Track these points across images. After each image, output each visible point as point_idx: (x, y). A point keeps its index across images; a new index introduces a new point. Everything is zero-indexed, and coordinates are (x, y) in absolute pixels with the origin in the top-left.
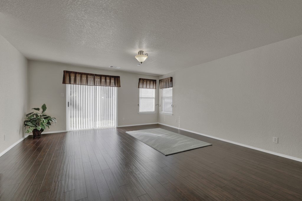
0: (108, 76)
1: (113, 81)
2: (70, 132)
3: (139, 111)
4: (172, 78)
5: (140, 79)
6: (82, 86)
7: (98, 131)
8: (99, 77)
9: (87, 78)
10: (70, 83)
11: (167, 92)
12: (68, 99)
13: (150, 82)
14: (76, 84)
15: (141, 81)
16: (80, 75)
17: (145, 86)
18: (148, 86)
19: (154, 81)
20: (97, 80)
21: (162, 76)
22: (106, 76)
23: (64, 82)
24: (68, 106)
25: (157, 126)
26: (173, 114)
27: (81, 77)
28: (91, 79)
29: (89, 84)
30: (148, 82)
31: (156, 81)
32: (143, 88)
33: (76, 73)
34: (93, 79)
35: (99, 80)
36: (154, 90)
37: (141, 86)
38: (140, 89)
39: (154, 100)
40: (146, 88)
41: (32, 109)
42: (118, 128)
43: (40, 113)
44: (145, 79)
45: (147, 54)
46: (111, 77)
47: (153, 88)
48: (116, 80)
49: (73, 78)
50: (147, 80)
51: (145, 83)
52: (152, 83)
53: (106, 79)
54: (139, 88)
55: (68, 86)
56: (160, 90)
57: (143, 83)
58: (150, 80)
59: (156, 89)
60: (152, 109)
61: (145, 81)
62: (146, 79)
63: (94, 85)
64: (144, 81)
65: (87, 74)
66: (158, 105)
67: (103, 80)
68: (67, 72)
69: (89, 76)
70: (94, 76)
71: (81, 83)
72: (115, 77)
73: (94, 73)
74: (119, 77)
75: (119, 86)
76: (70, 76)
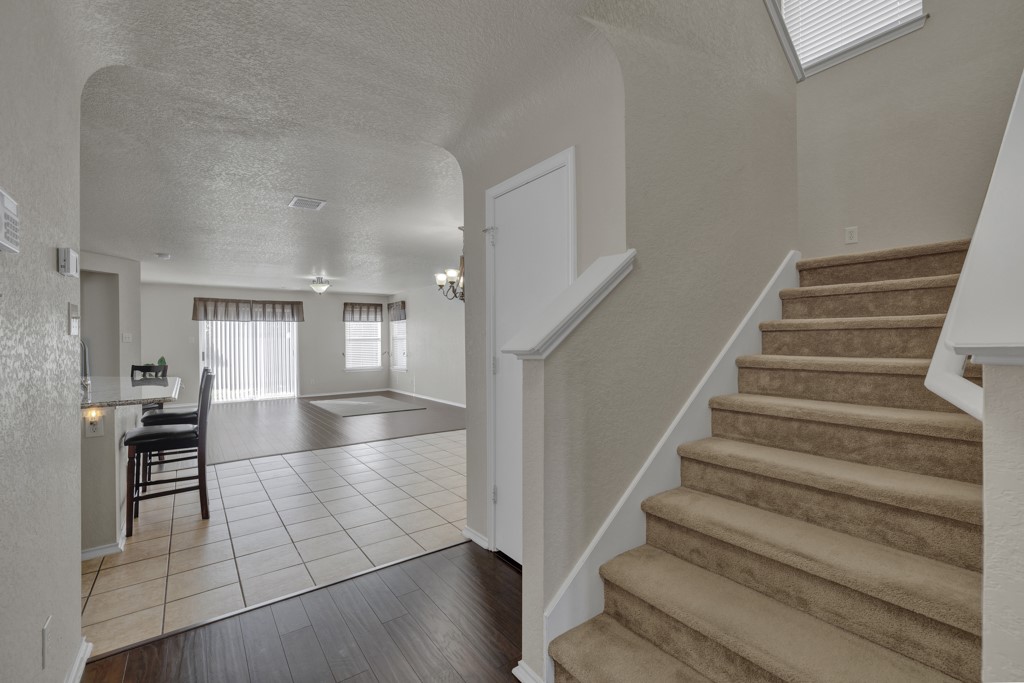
0: (279, 303)
1: (288, 310)
3: (345, 364)
4: (403, 303)
5: (346, 304)
6: (228, 323)
8: (262, 305)
9: (237, 308)
10: (206, 318)
11: (399, 328)
12: (202, 348)
13: (369, 309)
14: (217, 320)
15: (349, 308)
16: (224, 304)
17: (357, 316)
18: (364, 316)
19: (378, 307)
20: (258, 309)
21: (393, 296)
22: (274, 303)
23: (195, 317)
24: (203, 359)
25: (389, 394)
26: (407, 370)
27: (226, 306)
28: (244, 309)
29: (241, 318)
30: (364, 309)
31: (381, 305)
32: (353, 320)
33: (216, 301)
34: (249, 309)
35: (261, 310)
36: (379, 325)
37: (348, 316)
38: (346, 323)
39: (379, 343)
40: (360, 320)
42: (299, 398)
44: (356, 304)
45: (327, 282)
46: (283, 304)
47: (376, 320)
48: (293, 308)
49: (210, 309)
50: (361, 305)
51: (357, 310)
52: (372, 309)
53: (274, 308)
54: (344, 320)
55: (203, 324)
56: (391, 323)
57: (353, 311)
58: (369, 306)
59: (382, 321)
60: (376, 362)
61: (358, 306)
62: (359, 304)
63: (252, 320)
64: (354, 307)
65: (237, 302)
66: (387, 353)
67: (269, 309)
68: (201, 299)
69: (241, 305)
70: (251, 303)
71: (227, 317)
72: (292, 304)
73: (251, 299)
74: (299, 304)
75: (301, 319)
76: (206, 306)
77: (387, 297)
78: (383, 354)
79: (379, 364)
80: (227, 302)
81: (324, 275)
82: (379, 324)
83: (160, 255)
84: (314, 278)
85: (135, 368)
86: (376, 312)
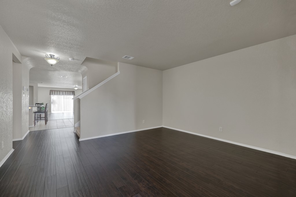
0: (69, 91)
1: (71, 93)
2: (53, 113)
9: (60, 92)
10: (52, 94)
12: (52, 101)
14: (55, 95)
20: (64, 93)
22: (68, 91)
23: (50, 94)
24: (52, 103)
27: (57, 92)
29: (60, 95)
33: (55, 91)
34: (62, 93)
45: (78, 87)
48: (73, 92)
53: (68, 92)
55: (52, 96)
63: (63, 95)
65: (60, 91)
67: (67, 93)
68: (51, 90)
70: (63, 91)
71: (57, 94)
73: (63, 90)
75: (74, 95)
76: (53, 92)
80: (57, 91)
81: (77, 86)
83: (41, 83)
84: (75, 86)
85: (36, 104)
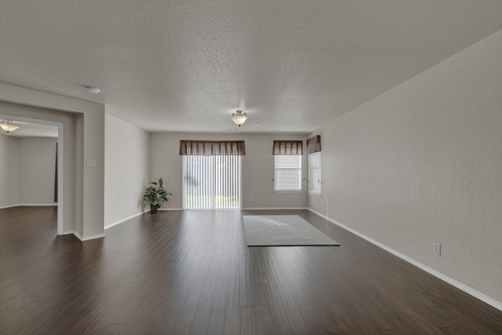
0: (228, 142)
1: (235, 147)
2: (187, 210)
3: (274, 187)
4: (319, 137)
5: (275, 142)
6: (199, 156)
7: (217, 212)
8: (218, 144)
9: (204, 146)
10: (186, 153)
11: (315, 159)
12: (184, 174)
13: (292, 145)
14: (192, 155)
15: (277, 145)
16: (196, 144)
17: (283, 151)
18: (288, 151)
19: (298, 143)
20: (216, 147)
21: (310, 133)
22: (226, 142)
23: (181, 154)
24: (185, 181)
26: (321, 195)
27: (197, 146)
28: (207, 147)
30: (289, 145)
31: (301, 142)
32: (280, 154)
33: (192, 142)
34: (211, 148)
35: (218, 148)
37: (277, 151)
38: (275, 156)
39: (300, 172)
40: (285, 154)
41: (150, 183)
43: (157, 187)
44: (282, 141)
46: (232, 143)
47: (297, 154)
48: (239, 146)
49: (189, 148)
50: (286, 142)
51: (283, 147)
52: (295, 145)
53: (226, 146)
54: (273, 154)
55: (185, 157)
56: (310, 155)
57: (280, 147)
58: (292, 142)
59: (302, 154)
60: (297, 186)
61: (284, 143)
63: (212, 155)
64: (281, 144)
65: (204, 142)
66: (306, 180)
67: (223, 147)
68: (184, 141)
69: (206, 144)
70: (212, 143)
71: (198, 153)
72: (238, 142)
73: (210, 140)
74: (243, 142)
75: (244, 154)
76: (187, 145)
77: (307, 134)
78: (303, 180)
79: (300, 188)
80: (197, 142)
82: (300, 156)
84: (235, 111)
86: (297, 147)
